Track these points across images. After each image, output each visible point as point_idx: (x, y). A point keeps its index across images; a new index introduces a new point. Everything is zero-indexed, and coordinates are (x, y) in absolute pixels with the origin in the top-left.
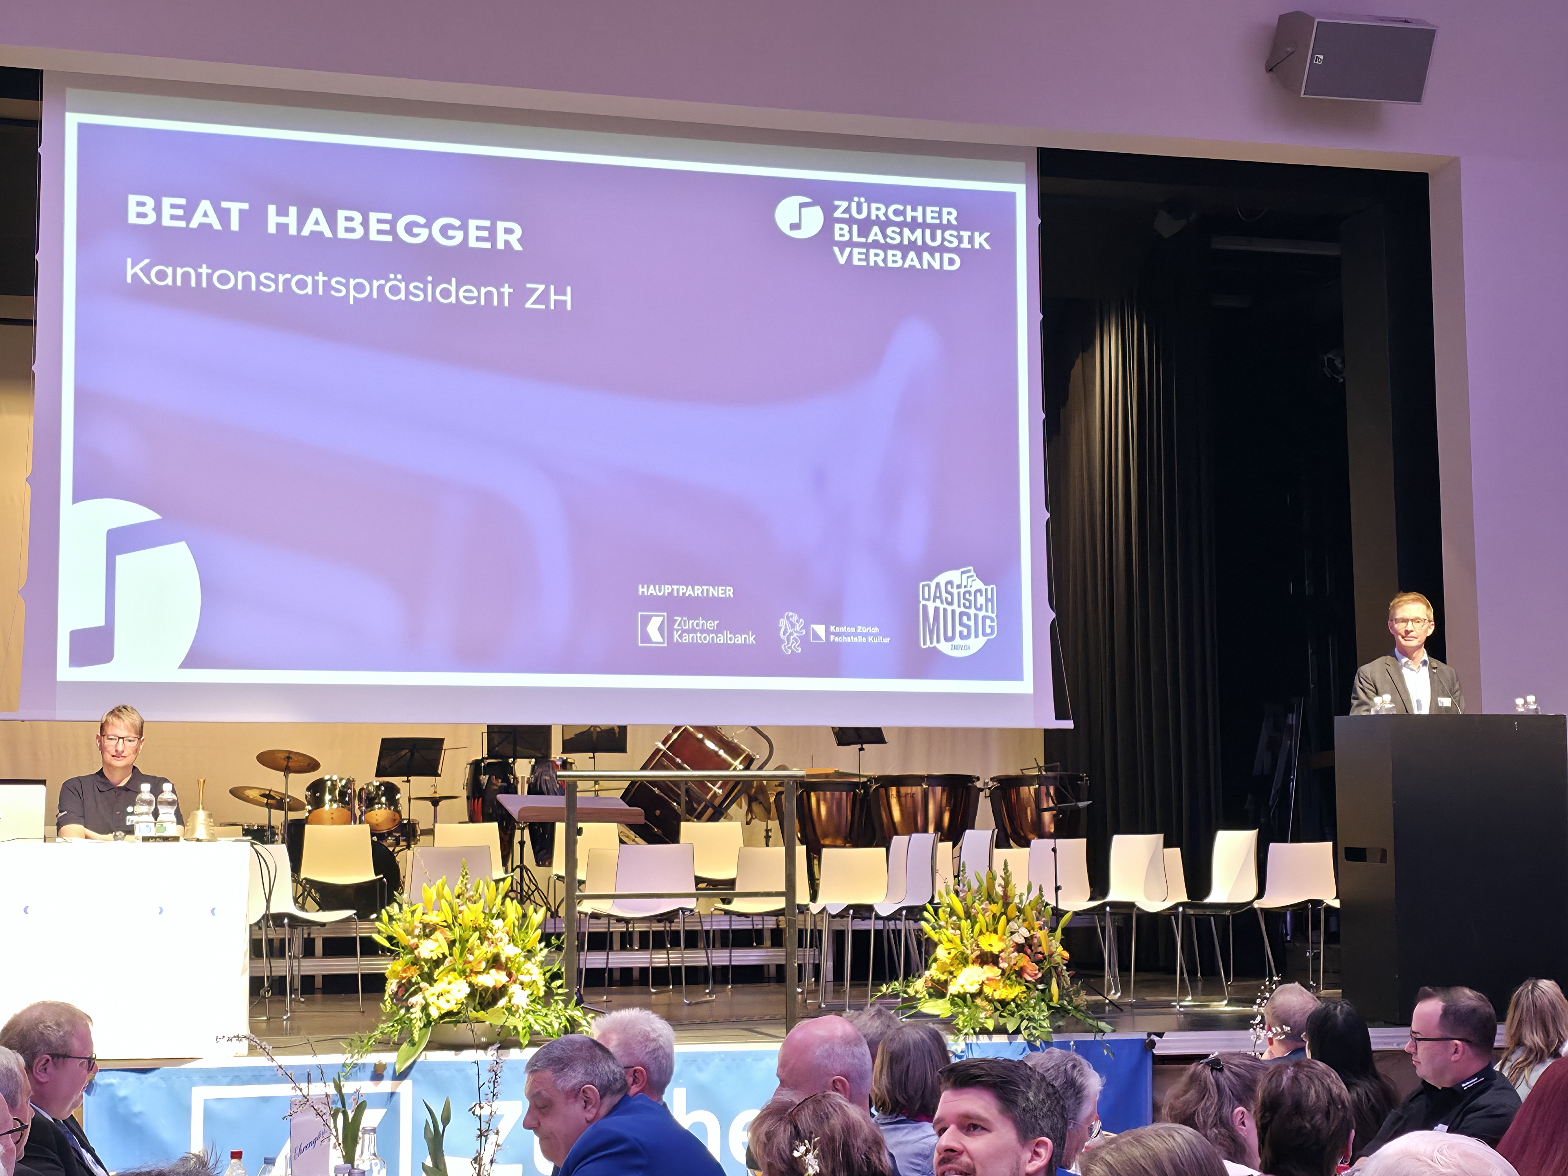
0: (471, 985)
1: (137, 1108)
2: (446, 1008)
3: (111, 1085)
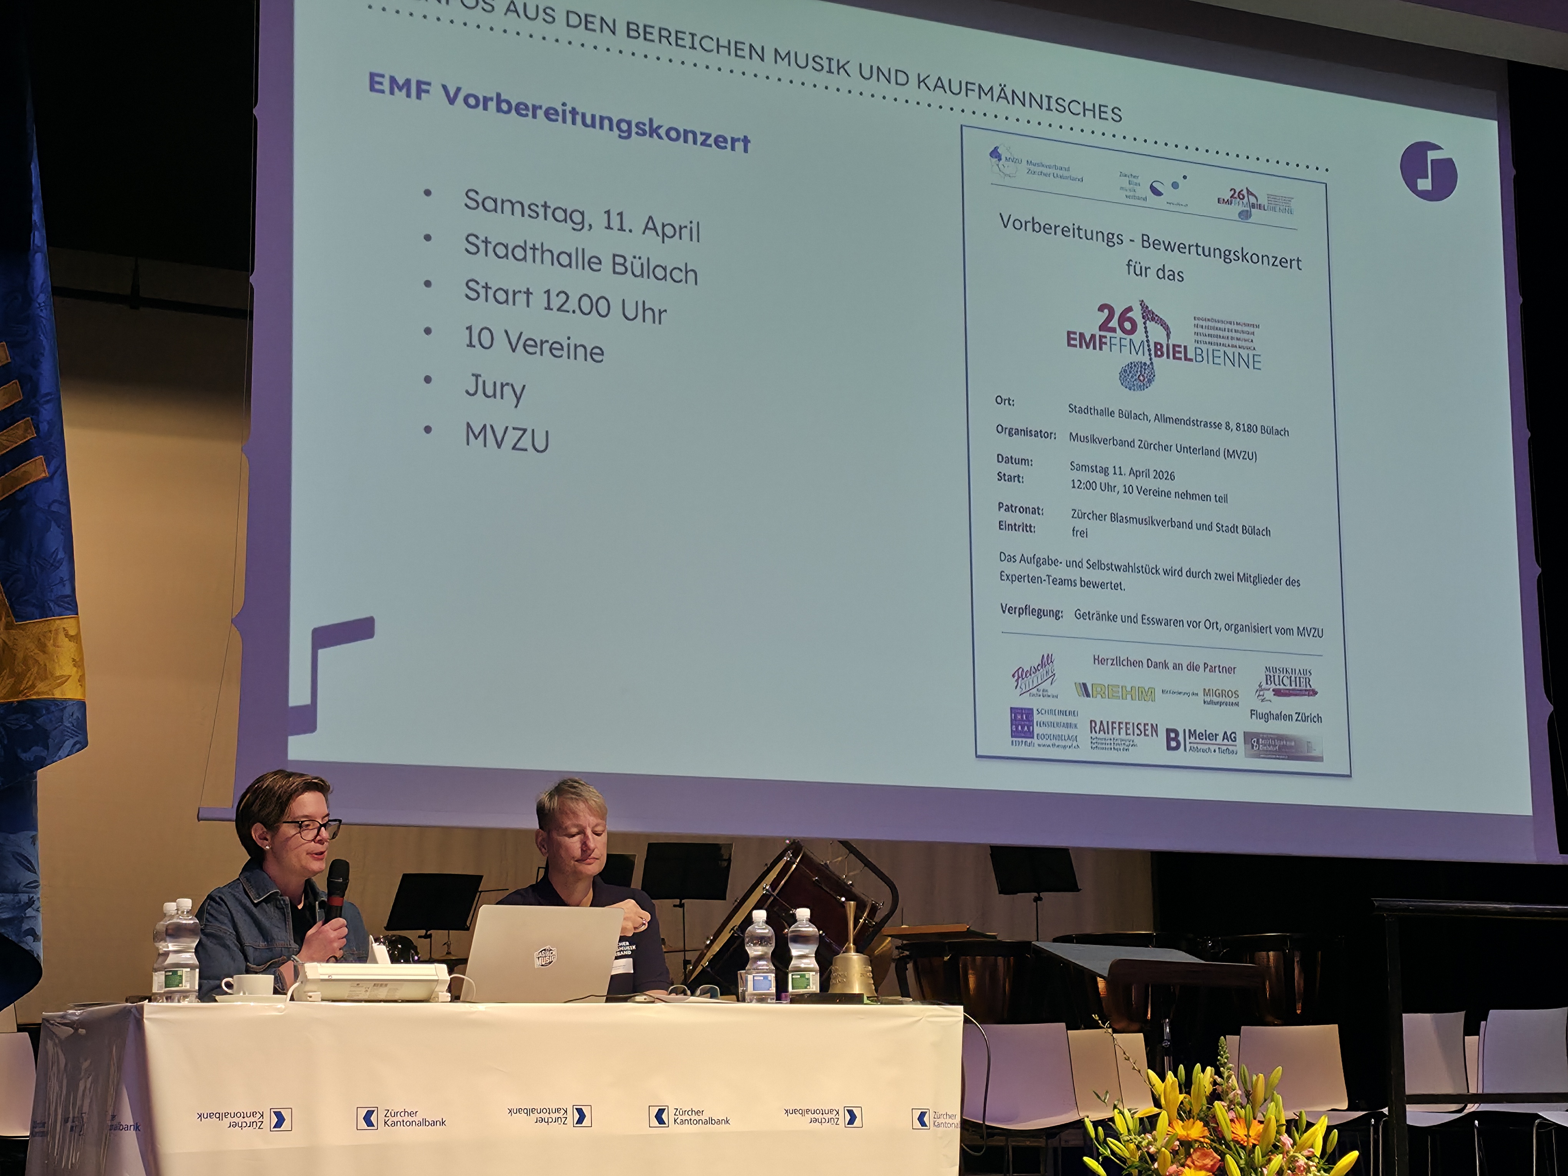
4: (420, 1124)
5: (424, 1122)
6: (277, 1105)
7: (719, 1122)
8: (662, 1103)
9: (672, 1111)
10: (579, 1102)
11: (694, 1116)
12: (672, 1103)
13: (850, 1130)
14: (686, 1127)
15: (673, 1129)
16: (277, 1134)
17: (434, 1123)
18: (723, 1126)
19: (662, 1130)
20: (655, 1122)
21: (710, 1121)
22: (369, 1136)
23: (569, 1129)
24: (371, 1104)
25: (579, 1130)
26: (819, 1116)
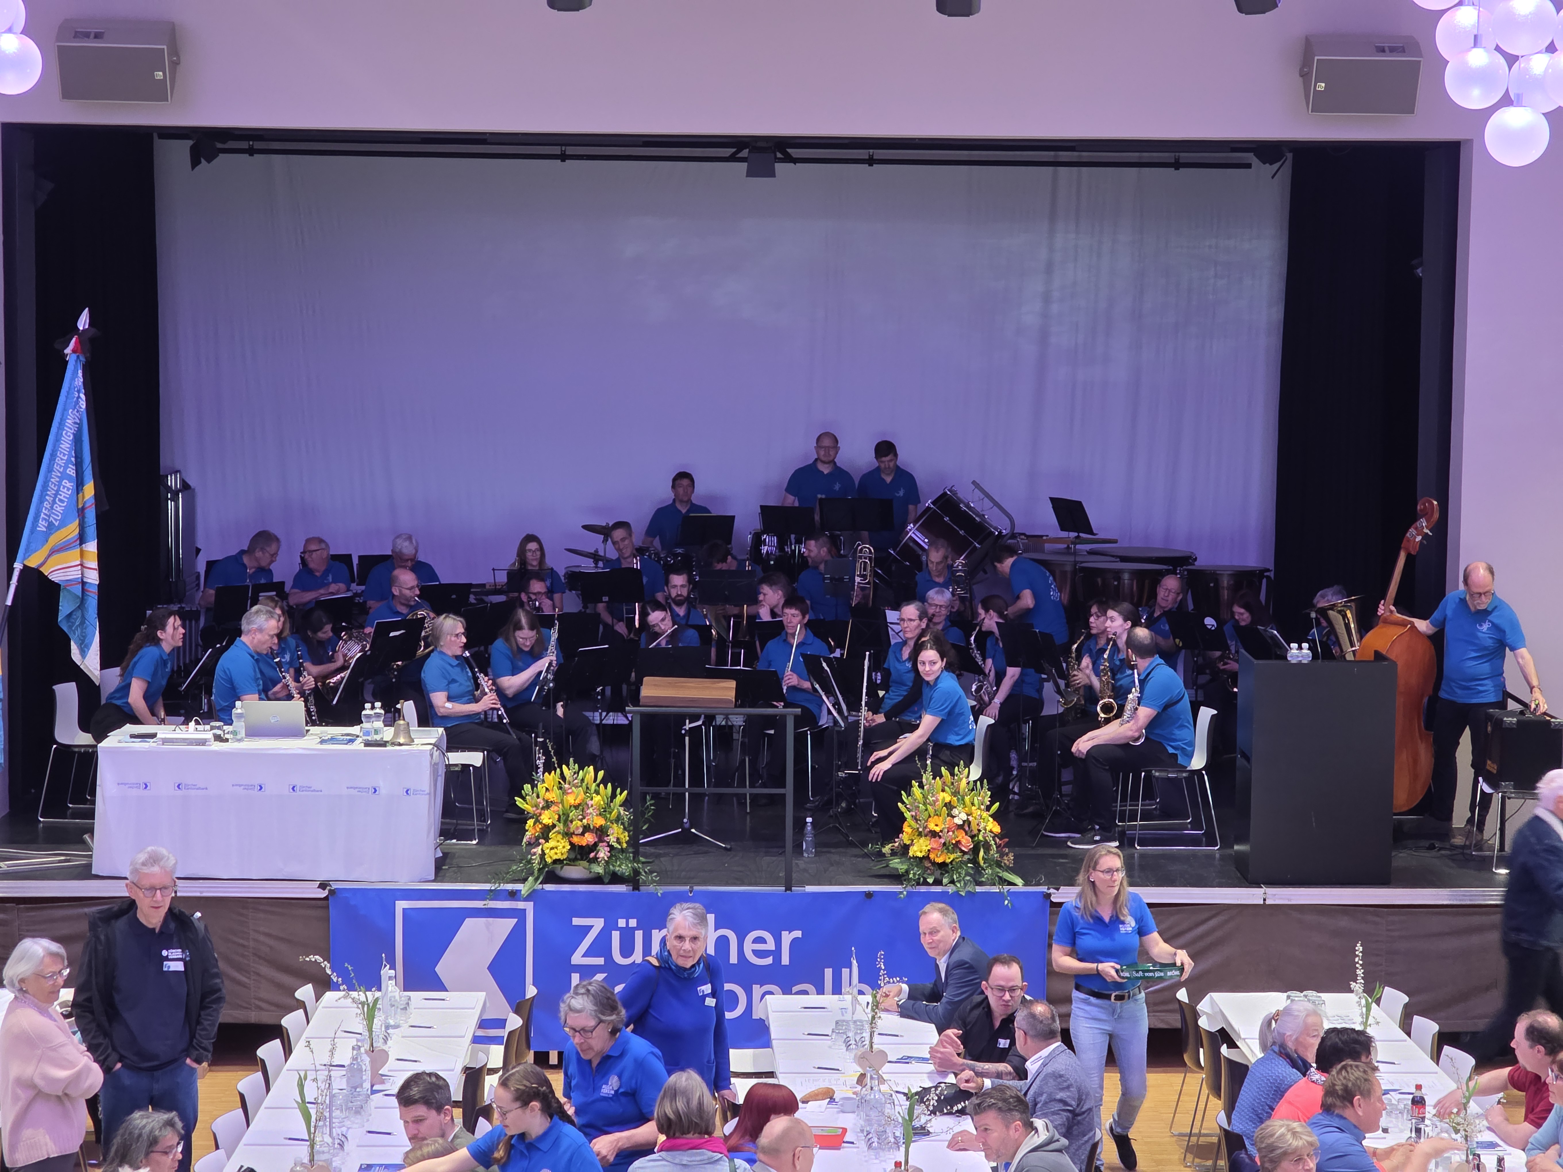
0: (571, 844)
1: (362, 912)
2: (555, 857)
3: (347, 897)
5: (199, 789)
6: (145, 781)
7: (318, 791)
8: (294, 784)
9: (298, 787)
11: (308, 788)
13: (374, 795)
14: (304, 793)
15: (298, 793)
16: (145, 791)
17: (203, 789)
18: (319, 793)
19: (294, 793)
20: (291, 790)
21: (314, 791)
22: (178, 793)
23: (255, 792)
24: (180, 781)
25: (260, 792)
26: (360, 789)
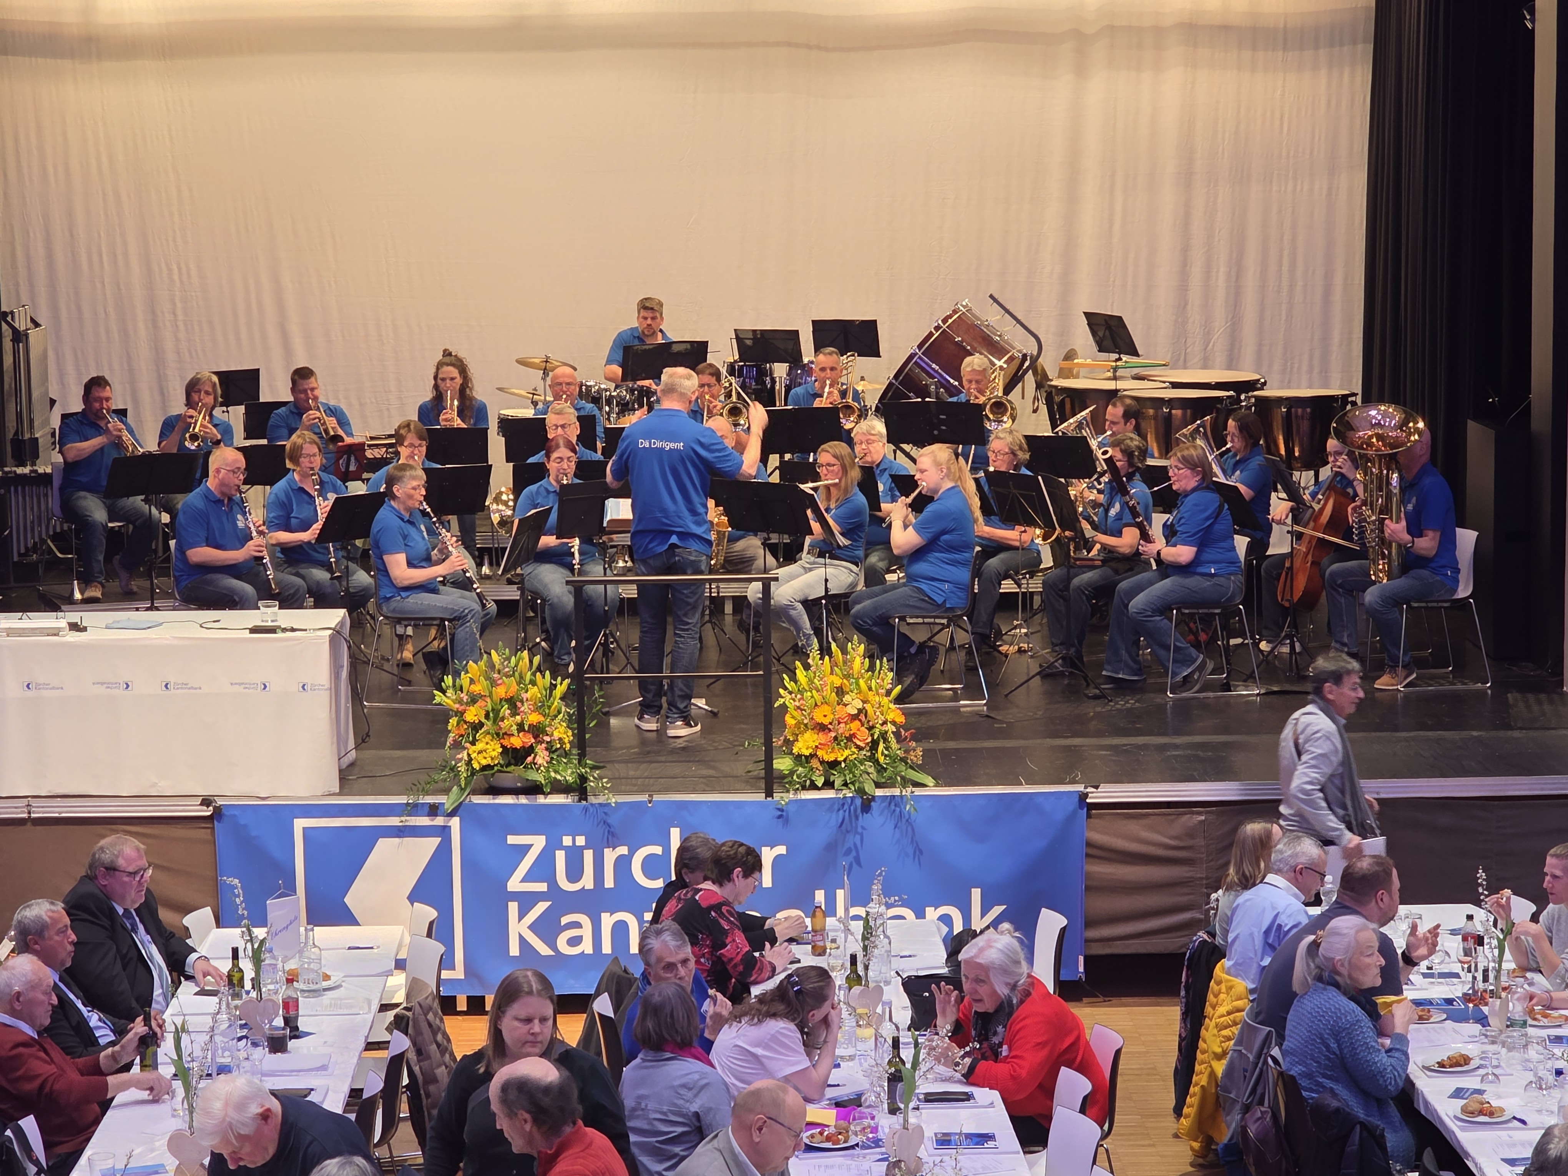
0: (502, 746)
1: (254, 833)
2: (484, 762)
3: (234, 816)
4: (51, 689)
5: (53, 688)
7: (196, 689)
9: (172, 684)
10: (126, 680)
11: (184, 686)
12: (172, 680)
14: (180, 691)
15: (173, 691)
17: (58, 689)
18: (198, 691)
19: (167, 692)
20: (164, 688)
21: (192, 688)
22: (29, 693)
23: (120, 692)
24: (29, 681)
26: (248, 686)
